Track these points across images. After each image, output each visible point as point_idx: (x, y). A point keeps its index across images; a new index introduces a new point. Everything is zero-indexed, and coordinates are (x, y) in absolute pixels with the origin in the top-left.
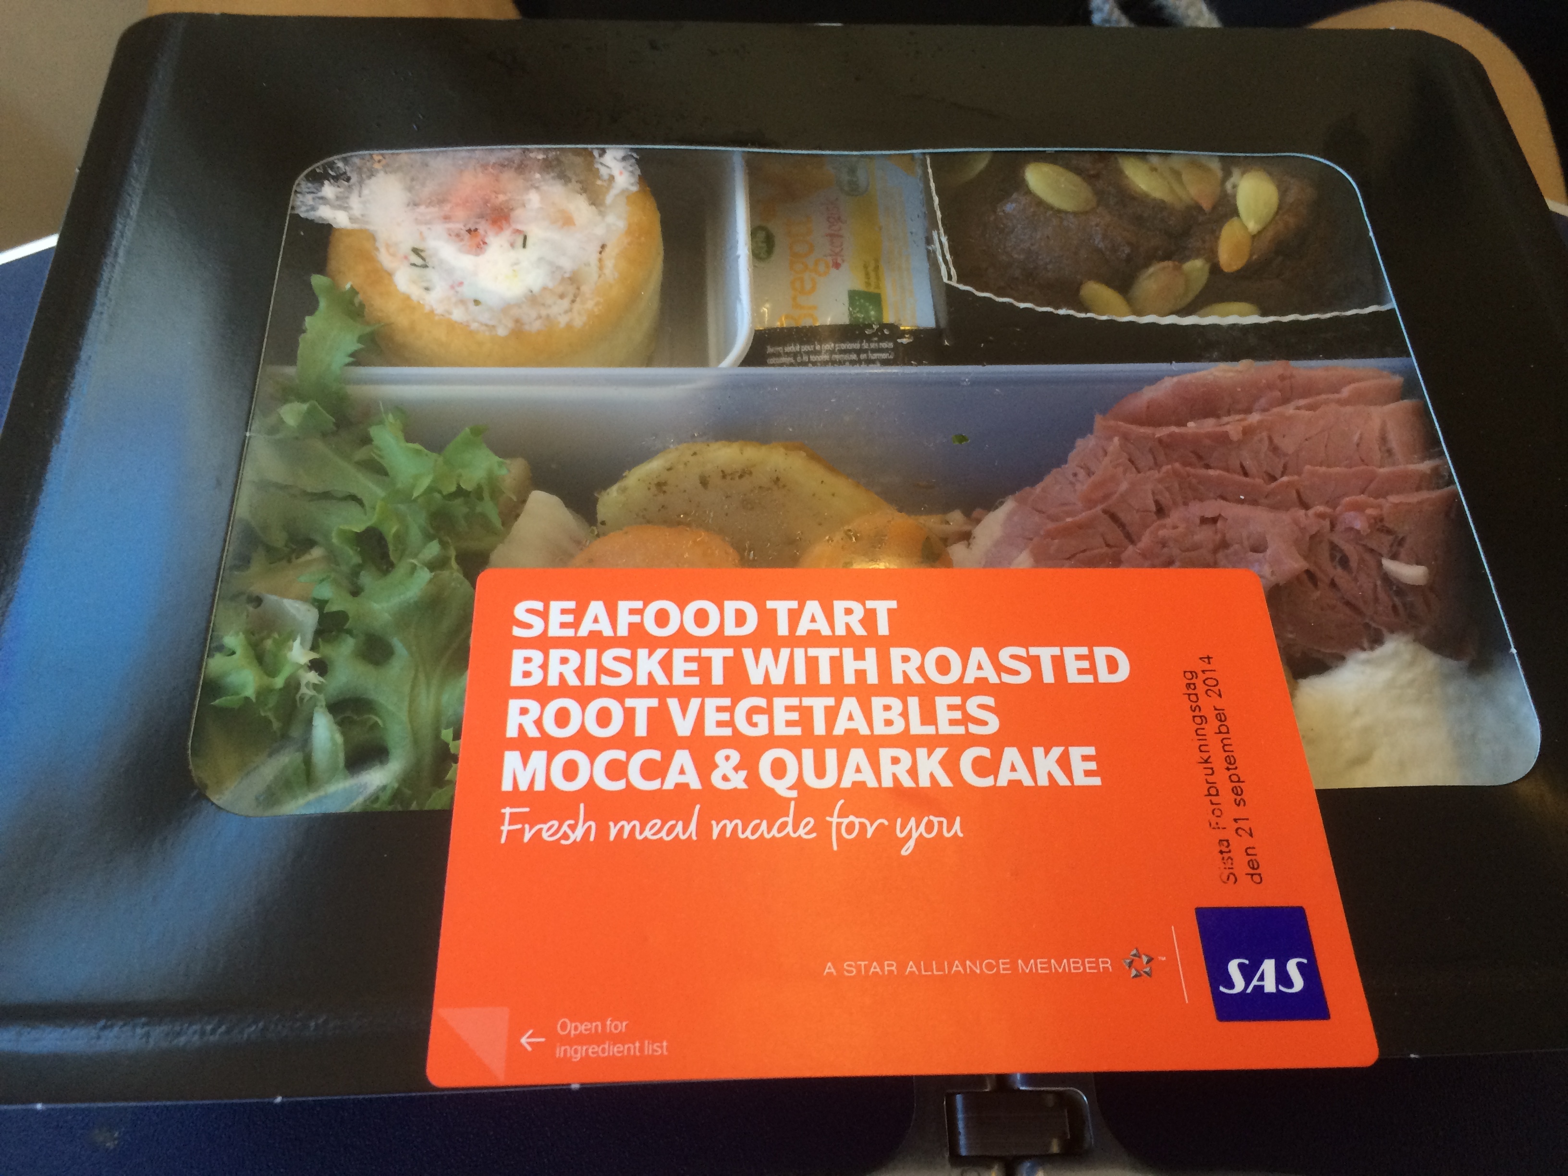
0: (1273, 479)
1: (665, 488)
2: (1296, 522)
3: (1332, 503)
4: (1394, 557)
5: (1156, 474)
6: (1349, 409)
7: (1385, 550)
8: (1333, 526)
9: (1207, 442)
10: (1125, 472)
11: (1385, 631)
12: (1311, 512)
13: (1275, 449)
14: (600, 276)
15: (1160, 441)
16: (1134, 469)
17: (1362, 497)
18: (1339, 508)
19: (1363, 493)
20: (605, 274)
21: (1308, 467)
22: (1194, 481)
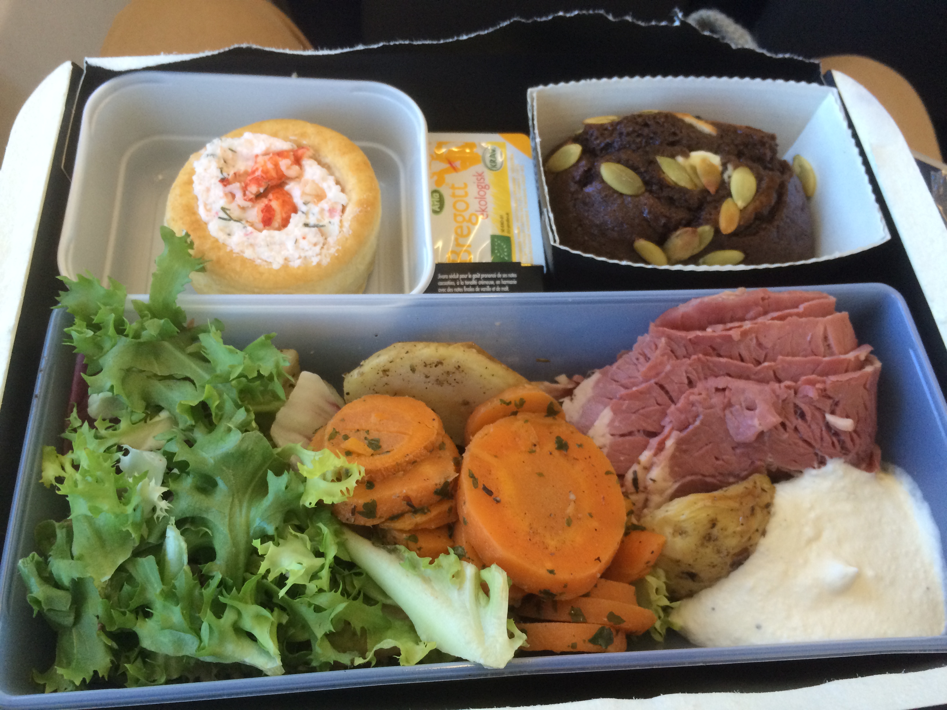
0: (759, 363)
1: (387, 373)
2: (774, 391)
3: (795, 380)
4: (833, 413)
5: (687, 361)
6: (804, 320)
7: (828, 409)
8: (796, 393)
9: (719, 340)
10: (668, 359)
11: (827, 457)
12: (782, 385)
13: (760, 345)
14: (340, 232)
15: (690, 340)
16: (674, 357)
17: (813, 377)
18: (799, 383)
19: (813, 373)
20: (343, 231)
21: (780, 357)
22: (711, 365)
